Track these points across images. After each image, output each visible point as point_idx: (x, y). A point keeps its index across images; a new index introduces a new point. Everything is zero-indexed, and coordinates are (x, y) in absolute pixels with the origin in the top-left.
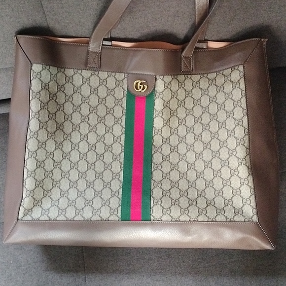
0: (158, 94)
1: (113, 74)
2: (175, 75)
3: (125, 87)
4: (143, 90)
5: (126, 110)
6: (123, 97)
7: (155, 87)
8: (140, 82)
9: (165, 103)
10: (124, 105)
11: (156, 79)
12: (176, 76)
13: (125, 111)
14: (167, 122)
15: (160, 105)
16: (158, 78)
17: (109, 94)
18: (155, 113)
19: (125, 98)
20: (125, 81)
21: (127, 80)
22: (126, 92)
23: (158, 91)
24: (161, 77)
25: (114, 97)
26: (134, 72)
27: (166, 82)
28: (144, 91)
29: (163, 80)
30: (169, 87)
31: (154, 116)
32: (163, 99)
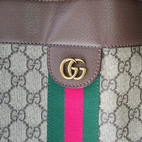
0: (105, 83)
1: (22, 48)
2: (136, 46)
3: (45, 70)
4: (77, 76)
5: (48, 112)
6: (42, 89)
7: (100, 70)
8: (72, 61)
9: (120, 99)
10: (45, 103)
11: (102, 56)
12: (137, 48)
13: (45, 113)
14: (124, 131)
15: (111, 102)
16: (106, 53)
17: (15, 84)
18: (102, 118)
19: (46, 91)
20: (44, 60)
21: (49, 59)
22: (46, 80)
23: (106, 77)
24: (113, 51)
25: (25, 89)
26: (59, 43)
27: (122, 59)
28: (79, 78)
29: (116, 57)
30: (127, 68)
31: (100, 122)
32: (116, 92)
